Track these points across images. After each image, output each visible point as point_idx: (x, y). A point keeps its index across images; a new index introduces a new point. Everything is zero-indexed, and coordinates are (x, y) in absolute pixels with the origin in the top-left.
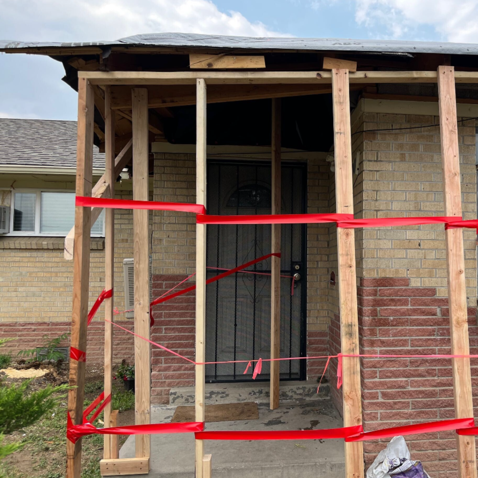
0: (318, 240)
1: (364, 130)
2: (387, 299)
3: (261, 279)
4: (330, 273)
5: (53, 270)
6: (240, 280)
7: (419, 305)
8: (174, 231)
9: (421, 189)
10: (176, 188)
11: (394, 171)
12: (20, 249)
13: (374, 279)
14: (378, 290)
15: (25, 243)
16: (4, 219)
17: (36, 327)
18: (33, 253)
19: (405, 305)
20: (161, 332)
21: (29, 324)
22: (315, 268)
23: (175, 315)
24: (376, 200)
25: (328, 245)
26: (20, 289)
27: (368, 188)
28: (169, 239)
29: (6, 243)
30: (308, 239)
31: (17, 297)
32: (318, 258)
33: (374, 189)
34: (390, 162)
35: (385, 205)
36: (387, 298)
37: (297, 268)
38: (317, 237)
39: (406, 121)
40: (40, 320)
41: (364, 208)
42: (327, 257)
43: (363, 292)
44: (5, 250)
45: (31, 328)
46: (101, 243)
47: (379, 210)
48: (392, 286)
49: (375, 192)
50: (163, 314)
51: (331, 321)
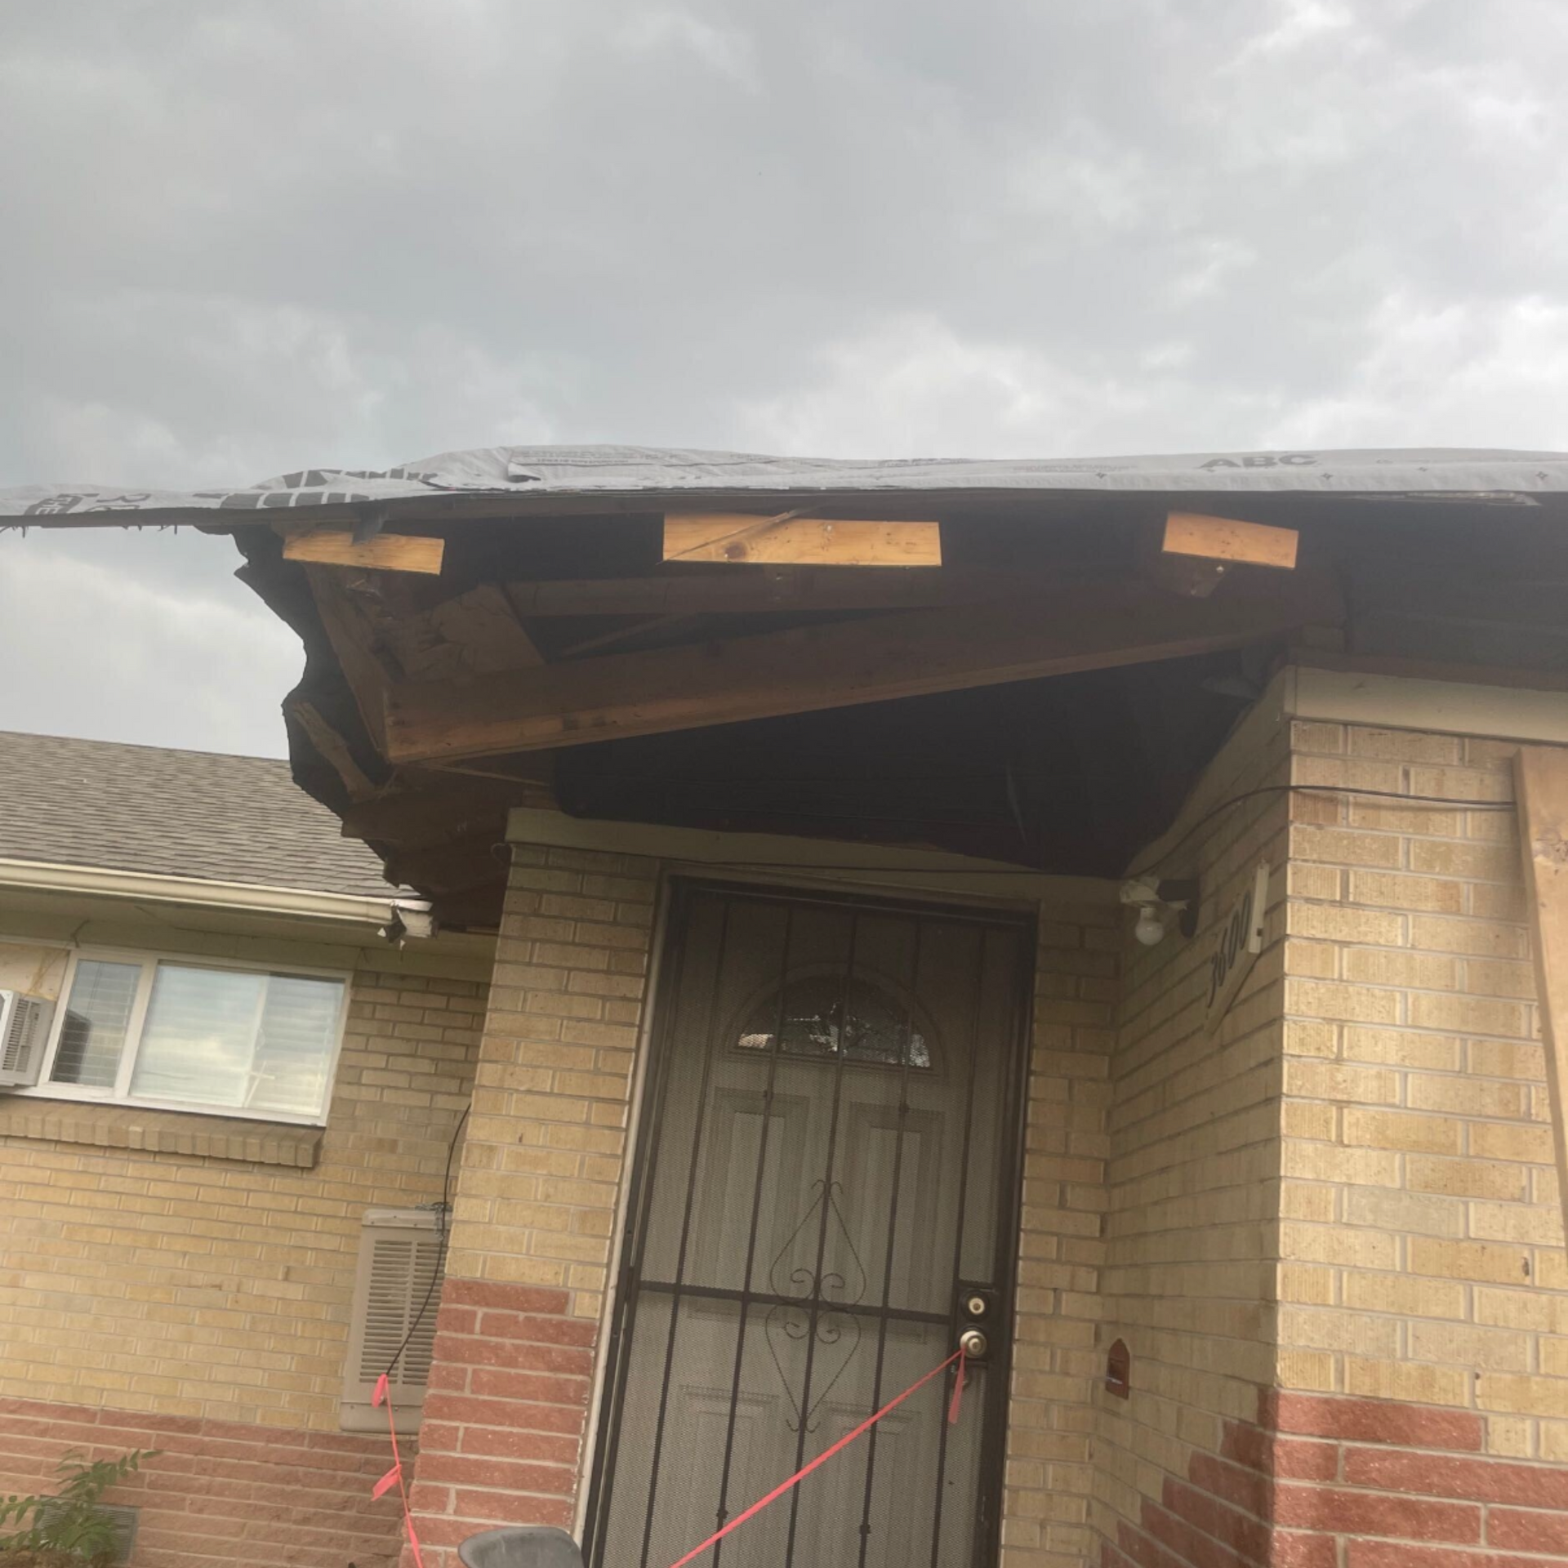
0: (1062, 1205)
1: (1293, 783)
2: (1382, 1500)
3: (834, 1336)
4: (1107, 1343)
5: (142, 1223)
6: (754, 1330)
7: (1528, 1545)
8: (540, 1121)
9: (1530, 1031)
10: (570, 970)
11: (1413, 947)
12: (58, 1142)
13: (1327, 1402)
14: (1341, 1451)
15: (77, 1125)
16: (29, 1039)
17: (52, 1421)
18: (94, 1161)
19: (1462, 1539)
20: (442, 1507)
21: (33, 1405)
22: (1041, 1316)
23: (503, 1444)
24: (1339, 1060)
25: (1102, 1230)
26: (30, 1281)
27: (1303, 1007)
28: (521, 1149)
29: (16, 1119)
30: (1024, 1199)
31: (13, 1304)
32: (1061, 1277)
33: (1329, 1015)
34: (1396, 911)
35: (1374, 1084)
36: (1383, 1494)
37: (977, 1307)
38: (1062, 1193)
39: (1462, 759)
40: (69, 1400)
41: (1285, 1089)
42: (1095, 1275)
43: (1271, 1454)
44: (10, 1142)
45: (36, 1423)
46: (308, 1147)
47: (1349, 1102)
48: (1406, 1441)
49: (1335, 1029)
50: (461, 1434)
51: (1104, 1550)
